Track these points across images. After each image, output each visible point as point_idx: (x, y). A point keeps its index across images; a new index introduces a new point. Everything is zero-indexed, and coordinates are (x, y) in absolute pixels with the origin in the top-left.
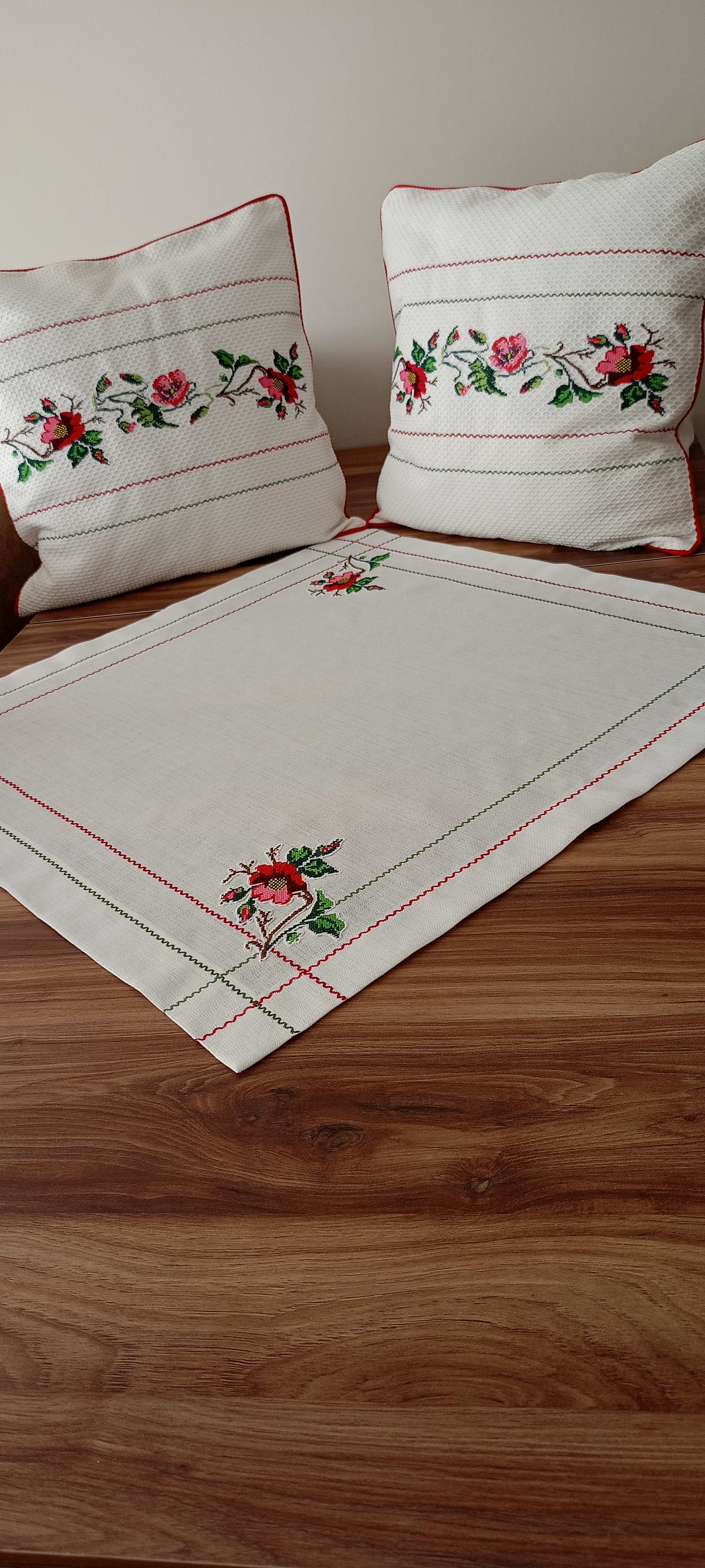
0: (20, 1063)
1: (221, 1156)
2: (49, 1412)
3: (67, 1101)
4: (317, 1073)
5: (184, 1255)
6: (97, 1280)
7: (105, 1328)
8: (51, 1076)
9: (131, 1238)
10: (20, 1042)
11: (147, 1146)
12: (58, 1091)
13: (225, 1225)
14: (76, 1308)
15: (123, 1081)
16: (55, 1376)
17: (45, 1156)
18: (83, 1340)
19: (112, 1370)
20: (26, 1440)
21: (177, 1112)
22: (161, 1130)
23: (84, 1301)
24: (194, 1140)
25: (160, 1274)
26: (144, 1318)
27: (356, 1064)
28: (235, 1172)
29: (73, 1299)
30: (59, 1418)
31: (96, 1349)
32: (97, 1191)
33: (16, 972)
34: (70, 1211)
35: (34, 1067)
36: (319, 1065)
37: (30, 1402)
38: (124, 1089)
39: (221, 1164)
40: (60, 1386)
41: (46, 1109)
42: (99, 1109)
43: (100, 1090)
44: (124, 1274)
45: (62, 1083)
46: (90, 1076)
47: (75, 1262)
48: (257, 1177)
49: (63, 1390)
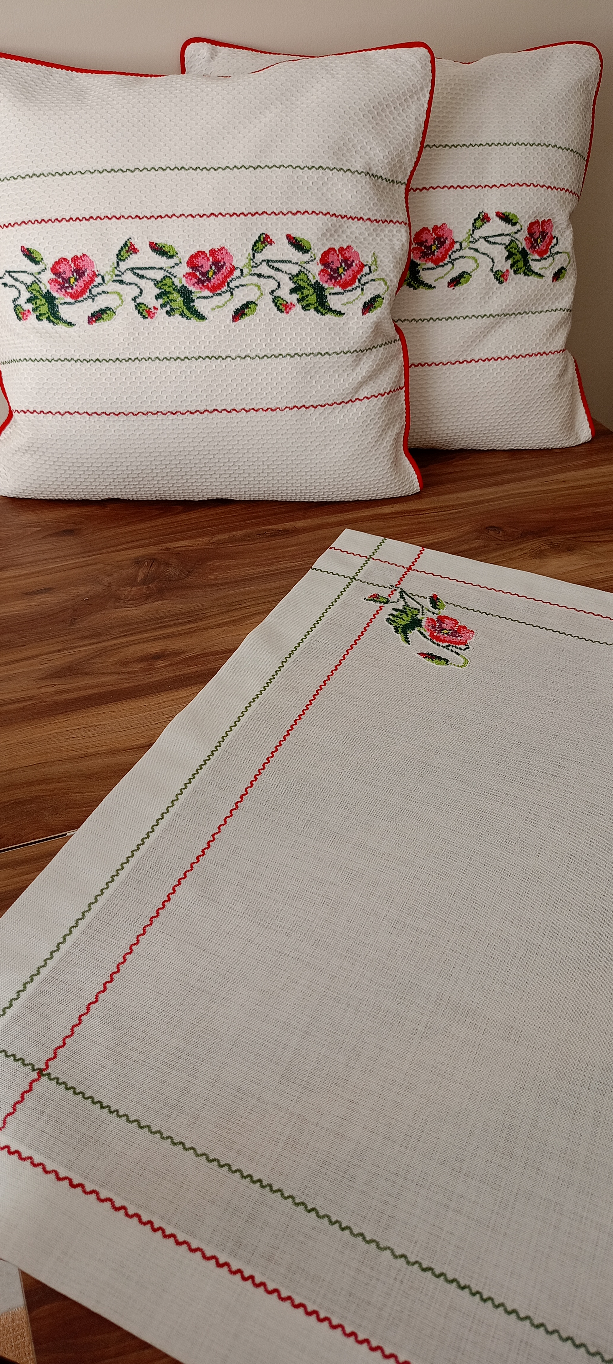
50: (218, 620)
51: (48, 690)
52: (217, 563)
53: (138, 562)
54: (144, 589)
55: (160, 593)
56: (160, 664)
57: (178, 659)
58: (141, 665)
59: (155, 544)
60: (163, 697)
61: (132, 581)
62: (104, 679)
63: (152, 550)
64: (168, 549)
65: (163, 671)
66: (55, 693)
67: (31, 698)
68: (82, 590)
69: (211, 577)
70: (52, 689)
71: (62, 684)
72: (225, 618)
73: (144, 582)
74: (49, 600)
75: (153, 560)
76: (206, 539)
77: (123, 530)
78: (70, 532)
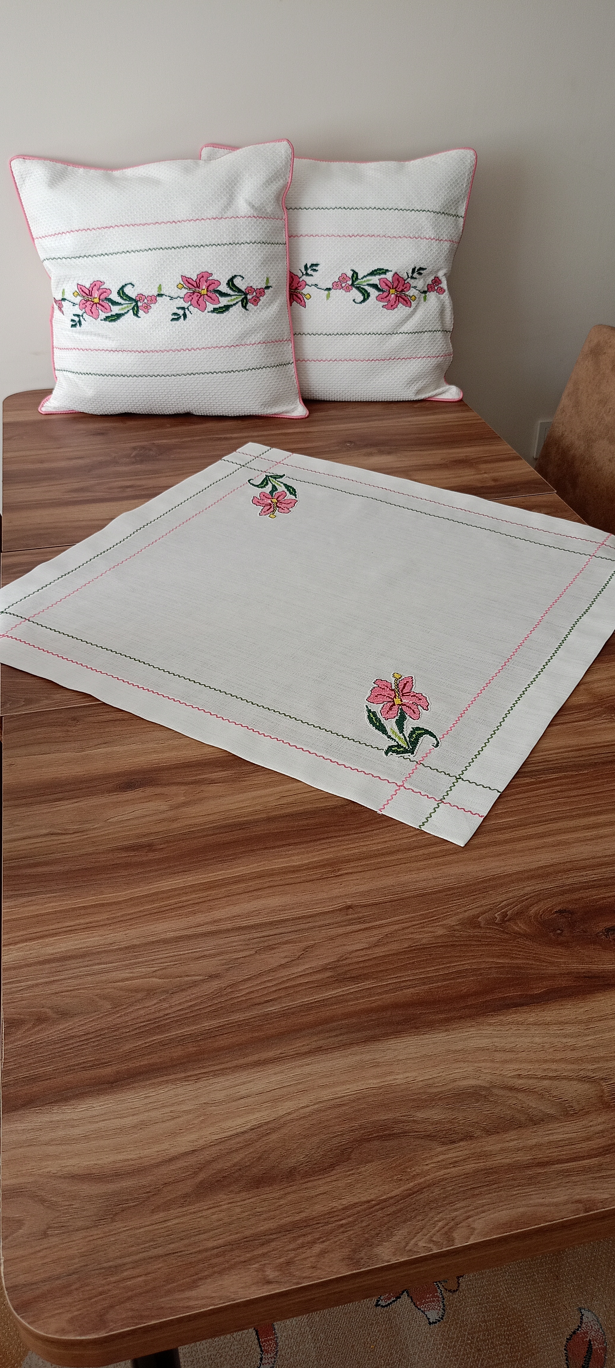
0: (364, 922)
1: (560, 958)
2: (591, 1126)
3: (424, 941)
4: (576, 896)
5: (590, 1020)
6: (550, 1048)
7: (582, 1073)
8: (396, 927)
9: (549, 1019)
10: (349, 907)
11: (507, 961)
12: (410, 936)
13: (599, 999)
14: (554, 1066)
15: (452, 921)
16: (577, 1107)
17: (445, 980)
18: (575, 1082)
19: (607, 1095)
20: (594, 1144)
21: (506, 936)
22: (507, 950)
23: (554, 1061)
24: (534, 952)
25: (586, 1035)
26: (599, 1062)
27: (593, 887)
28: (576, 966)
29: (546, 1061)
30: (600, 1128)
31: (587, 1086)
32: (500, 995)
33: (296, 857)
34: (494, 1011)
35: (378, 923)
36: (573, 890)
37: (575, 1124)
38: (457, 927)
39: (565, 963)
40: (584, 1111)
41: (415, 950)
42: (451, 943)
43: (441, 932)
44: (564, 1040)
45: (408, 930)
46: (424, 923)
47: (529, 1040)
48: (594, 967)
49: (588, 1113)
50: (167, 474)
51: (67, 496)
52: (179, 450)
53: (134, 448)
54: (133, 460)
55: (141, 462)
56: (129, 489)
57: (140, 488)
58: (119, 490)
59: (147, 441)
60: (125, 502)
61: (128, 456)
62: (97, 494)
63: (146, 443)
64: (154, 444)
65: (129, 492)
66: (71, 498)
67: (59, 499)
68: (100, 458)
69: (173, 456)
70: (70, 496)
71: (75, 495)
72: (172, 474)
73: (134, 457)
74: (80, 462)
75: (143, 448)
76: (177, 440)
77: (132, 434)
78: (102, 434)
